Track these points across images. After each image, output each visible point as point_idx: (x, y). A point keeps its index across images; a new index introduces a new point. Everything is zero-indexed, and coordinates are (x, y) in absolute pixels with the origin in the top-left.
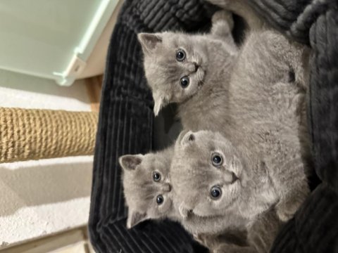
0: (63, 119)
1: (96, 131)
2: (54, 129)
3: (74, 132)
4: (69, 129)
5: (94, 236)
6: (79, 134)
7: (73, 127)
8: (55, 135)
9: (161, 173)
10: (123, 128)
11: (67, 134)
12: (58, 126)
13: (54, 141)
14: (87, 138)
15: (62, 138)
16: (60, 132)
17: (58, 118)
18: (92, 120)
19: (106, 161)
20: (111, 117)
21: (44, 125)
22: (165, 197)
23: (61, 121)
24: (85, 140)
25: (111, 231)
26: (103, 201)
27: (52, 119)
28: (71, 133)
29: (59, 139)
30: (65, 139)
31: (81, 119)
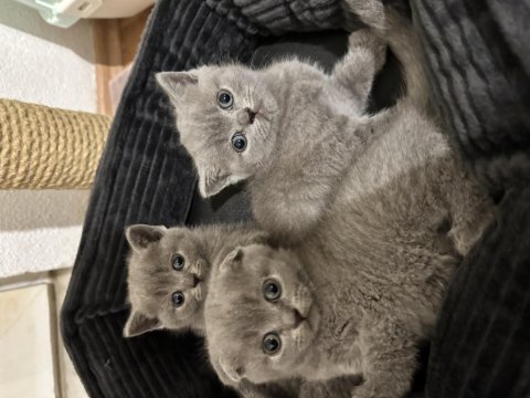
0: (42, 129)
1: (99, 156)
2: (25, 148)
3: (60, 157)
4: (52, 149)
5: (69, 329)
7: (60, 147)
8: (25, 158)
9: (186, 257)
10: (148, 172)
11: (48, 158)
12: (32, 144)
13: (22, 169)
14: (82, 168)
15: (38, 165)
16: (35, 154)
17: (33, 126)
18: (95, 136)
23: (40, 134)
24: (78, 171)
25: (98, 327)
26: (91, 281)
27: (24, 127)
28: (54, 157)
29: (31, 167)
30: (42, 166)
31: (76, 133)
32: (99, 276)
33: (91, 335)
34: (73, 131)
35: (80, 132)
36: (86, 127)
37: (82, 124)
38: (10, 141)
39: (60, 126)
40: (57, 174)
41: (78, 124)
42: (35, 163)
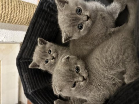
1: (32, 18)
2: (9, 13)
3: (20, 16)
4: (18, 14)
5: (18, 63)
6: (23, 17)
7: (20, 14)
8: (9, 16)
9: (52, 51)
10: (44, 26)
11: (16, 17)
12: (11, 12)
13: (8, 19)
14: (26, 20)
15: (13, 18)
16: (12, 15)
17: (13, 6)
18: (31, 11)
19: (31, 37)
20: (40, 18)
21: (4, 9)
22: (49, 61)
23: (14, 9)
26: (25, 52)
27: (10, 6)
28: (18, 16)
29: (11, 18)
30: (14, 19)
31: (26, 10)
32: (27, 51)
33: (23, 65)
34: (25, 9)
35: (27, 10)
36: (29, 8)
37: (28, 7)
38: (5, 10)
39: (21, 7)
40: (19, 21)
41: (27, 7)
42: (12, 17)
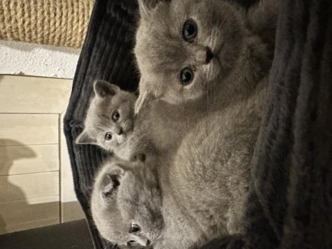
0: (51, 9)
2: (39, 22)
3: (64, 29)
4: (57, 24)
6: (69, 32)
7: (63, 23)
8: (40, 29)
15: (49, 34)
16: (46, 27)
17: (45, 7)
21: (26, 15)
23: (49, 13)
27: (39, 7)
28: (59, 29)
29: (45, 34)
30: (52, 35)
31: (75, 14)
34: (73, 12)
35: (78, 13)
36: (83, 10)
37: (81, 7)
38: (30, 17)
39: (64, 7)
40: (62, 40)
41: (78, 7)
42: (47, 33)
